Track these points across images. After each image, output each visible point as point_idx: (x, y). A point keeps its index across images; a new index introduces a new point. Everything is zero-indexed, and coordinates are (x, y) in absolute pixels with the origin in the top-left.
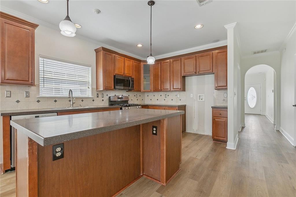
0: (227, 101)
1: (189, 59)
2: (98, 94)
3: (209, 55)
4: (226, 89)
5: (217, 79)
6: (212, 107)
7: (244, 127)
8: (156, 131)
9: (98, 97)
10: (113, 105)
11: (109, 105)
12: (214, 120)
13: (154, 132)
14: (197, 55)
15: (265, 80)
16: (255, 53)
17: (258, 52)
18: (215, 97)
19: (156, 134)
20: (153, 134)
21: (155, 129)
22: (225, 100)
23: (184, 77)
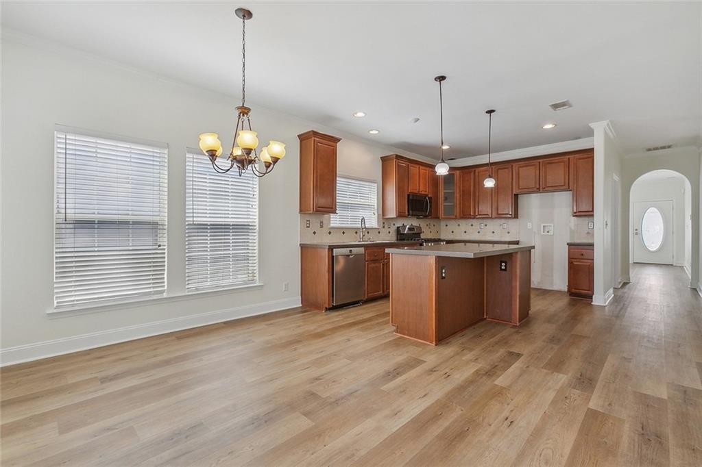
0: (593, 235)
1: (526, 166)
2: (384, 223)
3: (563, 162)
4: (593, 215)
5: (576, 199)
6: (568, 244)
7: (628, 283)
8: (505, 266)
9: (384, 227)
10: (404, 240)
11: (397, 240)
12: (570, 263)
13: (503, 268)
14: (541, 161)
15: (684, 193)
16: (649, 150)
17: (656, 149)
18: (573, 228)
19: (505, 270)
20: (501, 269)
21: (503, 264)
22: (590, 233)
23: (516, 196)
